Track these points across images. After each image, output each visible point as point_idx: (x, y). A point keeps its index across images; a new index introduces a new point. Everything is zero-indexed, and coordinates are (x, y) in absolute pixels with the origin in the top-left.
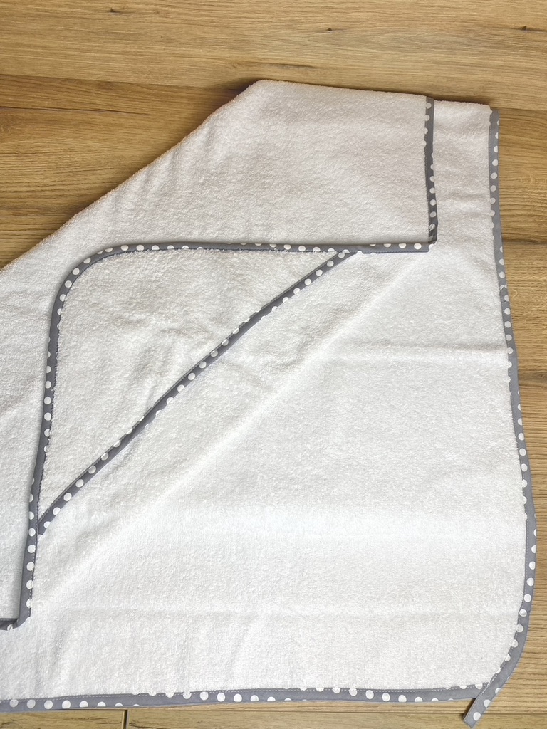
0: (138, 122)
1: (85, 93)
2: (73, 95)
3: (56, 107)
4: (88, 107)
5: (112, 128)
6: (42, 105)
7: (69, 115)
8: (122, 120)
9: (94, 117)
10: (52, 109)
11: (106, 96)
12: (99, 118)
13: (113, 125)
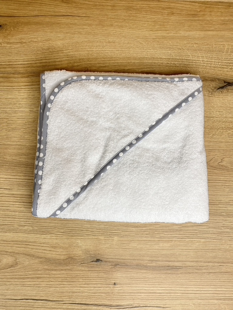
0: (85, 21)
1: (56, 6)
2: (49, 7)
3: (39, 15)
4: (57, 14)
5: (71, 26)
6: (33, 14)
7: (47, 19)
8: (76, 21)
9: (60, 19)
10: (38, 16)
11: (67, 7)
12: (64, 20)
13: (71, 24)
